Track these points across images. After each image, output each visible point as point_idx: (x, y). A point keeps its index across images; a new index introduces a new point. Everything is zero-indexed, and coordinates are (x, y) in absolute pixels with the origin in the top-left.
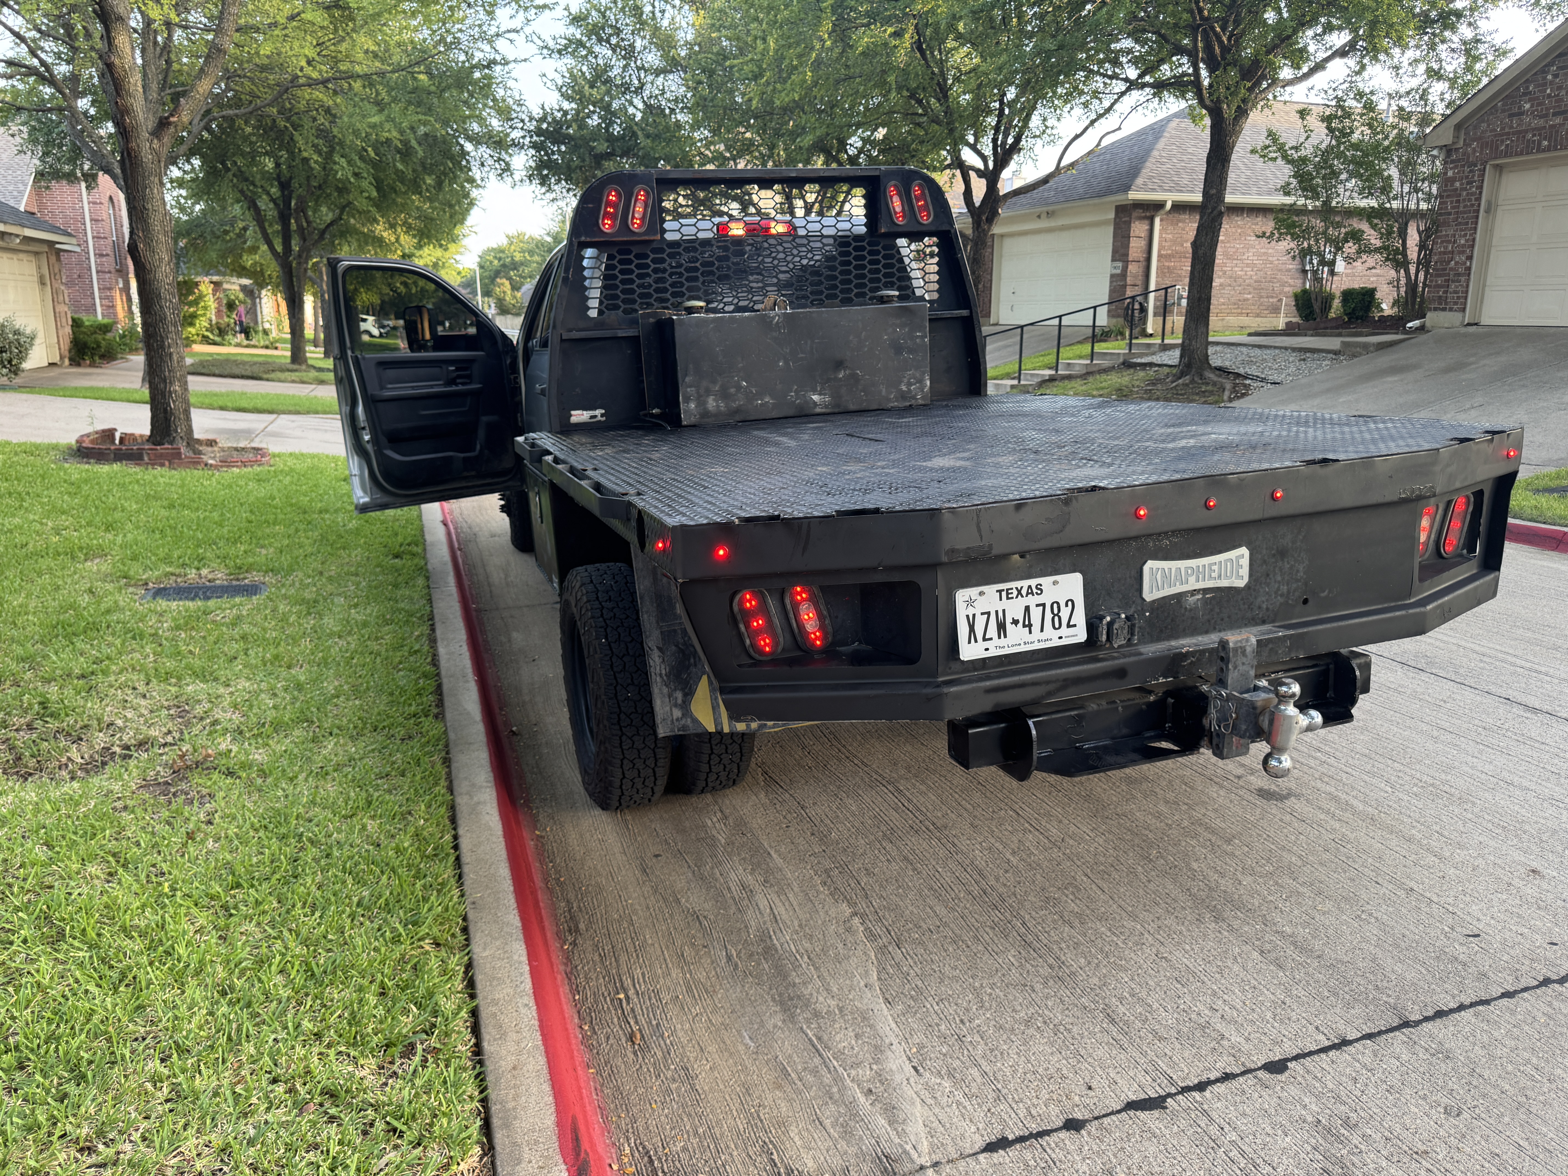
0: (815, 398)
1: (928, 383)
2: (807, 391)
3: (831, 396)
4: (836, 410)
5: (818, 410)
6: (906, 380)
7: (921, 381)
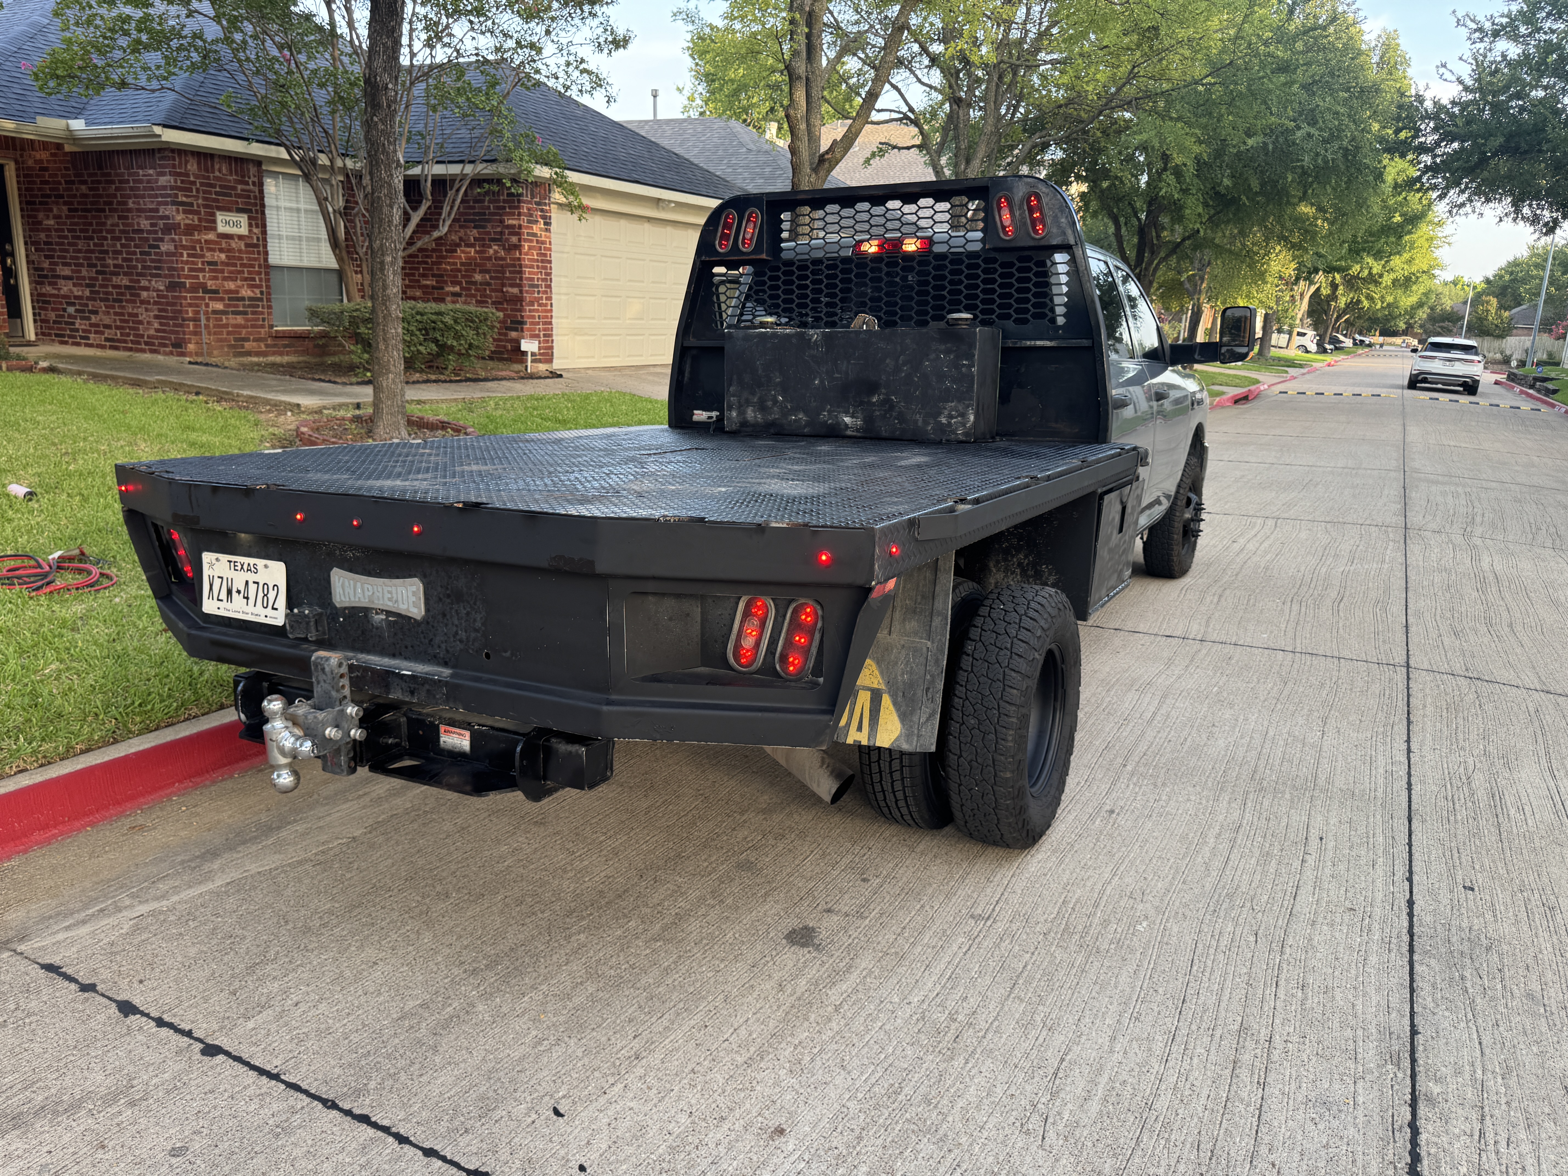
0: (847, 420)
1: (972, 418)
2: (839, 412)
3: (864, 420)
4: (868, 435)
5: (849, 433)
6: (946, 412)
7: (963, 415)
